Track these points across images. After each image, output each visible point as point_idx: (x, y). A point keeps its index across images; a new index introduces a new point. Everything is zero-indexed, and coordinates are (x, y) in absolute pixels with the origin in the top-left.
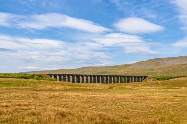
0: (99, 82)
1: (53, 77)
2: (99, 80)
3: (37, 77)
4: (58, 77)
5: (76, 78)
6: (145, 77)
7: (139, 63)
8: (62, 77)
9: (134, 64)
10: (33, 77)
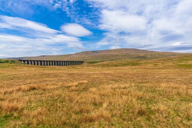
0: (55, 65)
1: (23, 62)
2: (55, 63)
3: (10, 62)
4: (26, 62)
5: (39, 62)
6: (83, 62)
7: (77, 54)
8: (30, 62)
9: (74, 54)
10: (7, 61)
